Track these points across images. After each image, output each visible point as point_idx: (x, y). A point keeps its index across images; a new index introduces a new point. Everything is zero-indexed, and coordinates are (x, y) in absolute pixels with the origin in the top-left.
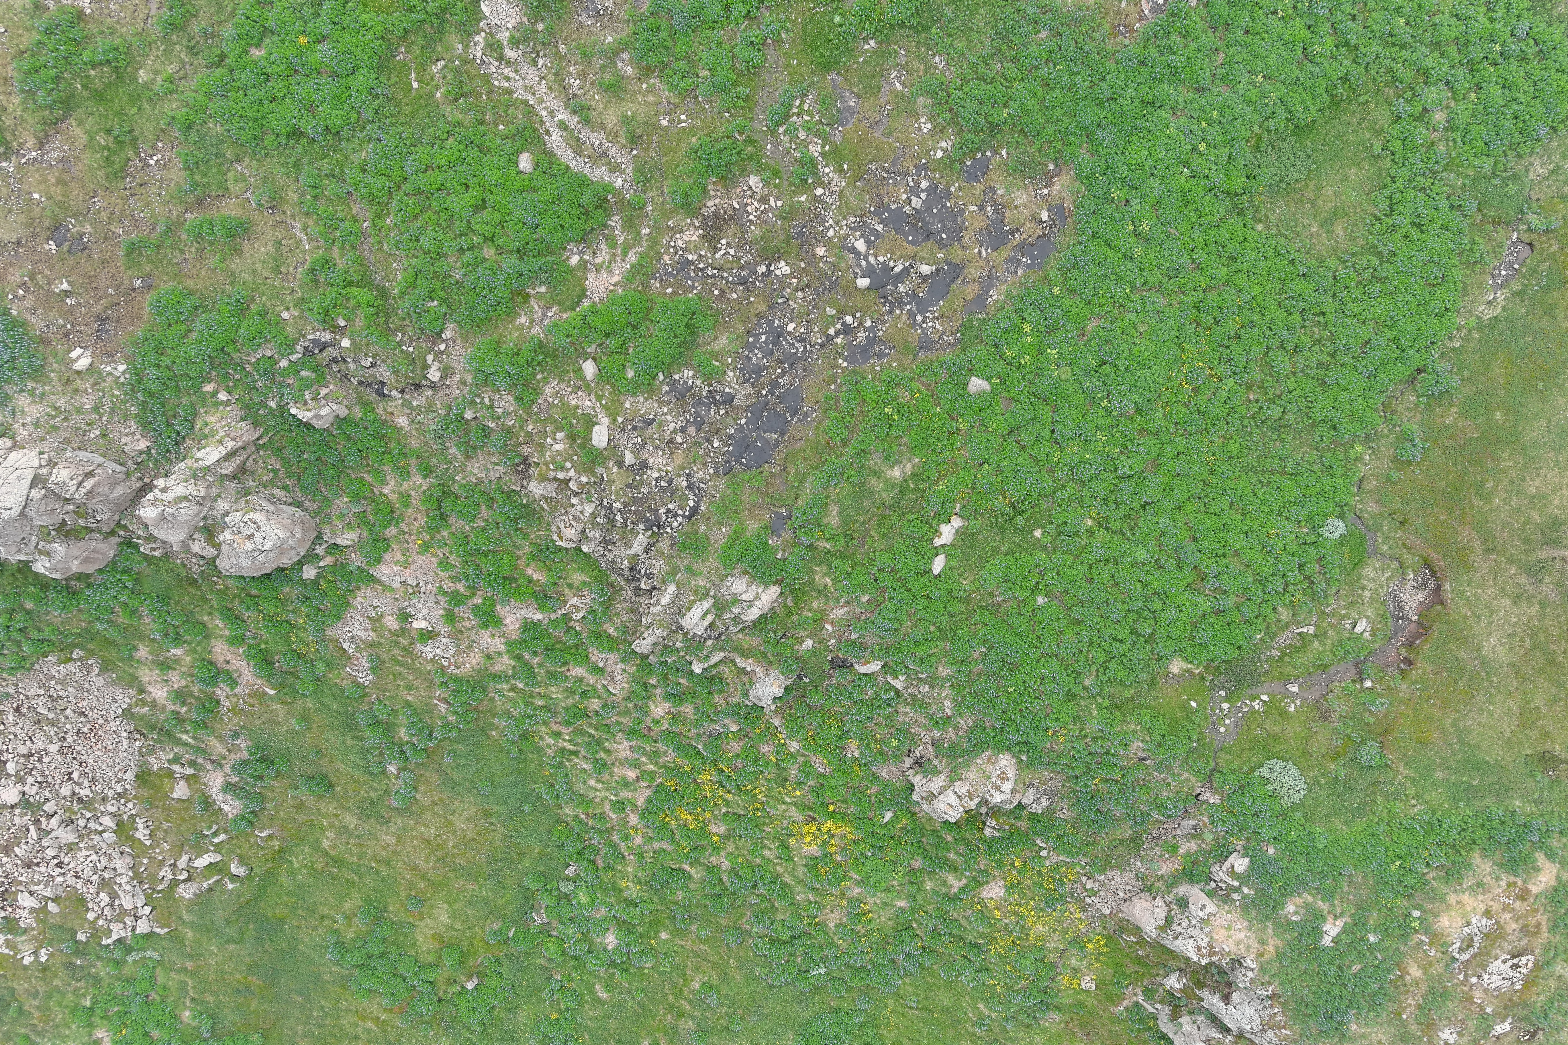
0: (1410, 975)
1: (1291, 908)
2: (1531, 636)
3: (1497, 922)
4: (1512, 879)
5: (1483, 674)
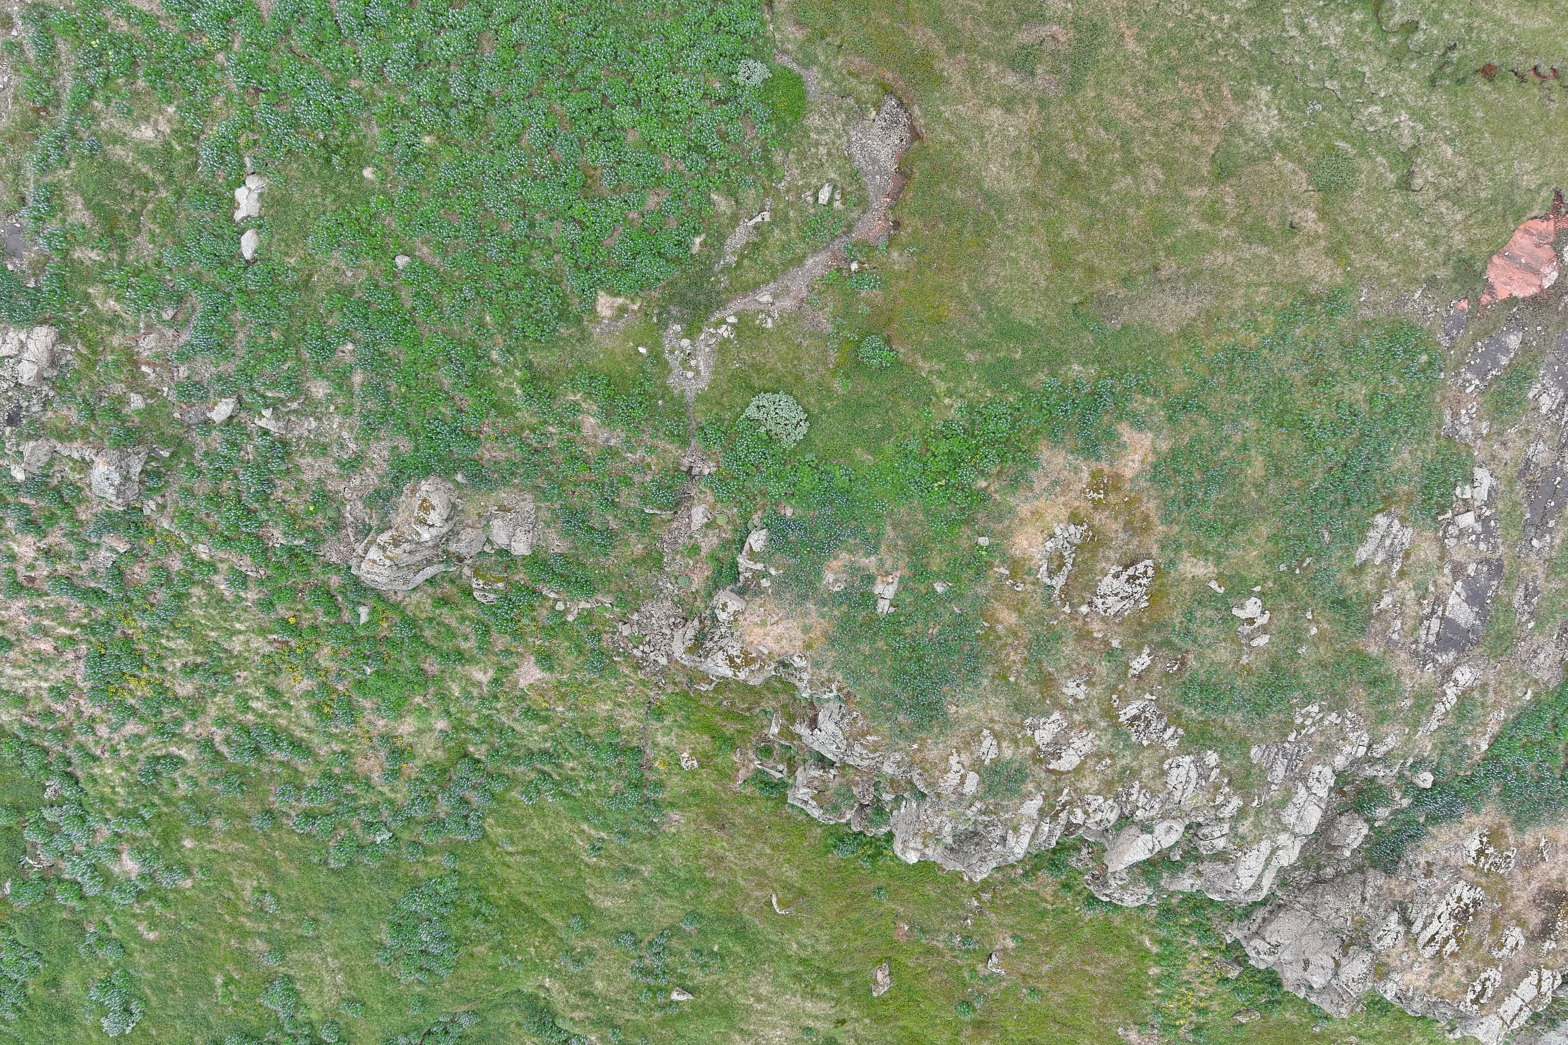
0: (1001, 623)
1: (830, 577)
2: (1039, 148)
3: (1091, 527)
4: (1094, 465)
5: (993, 213)
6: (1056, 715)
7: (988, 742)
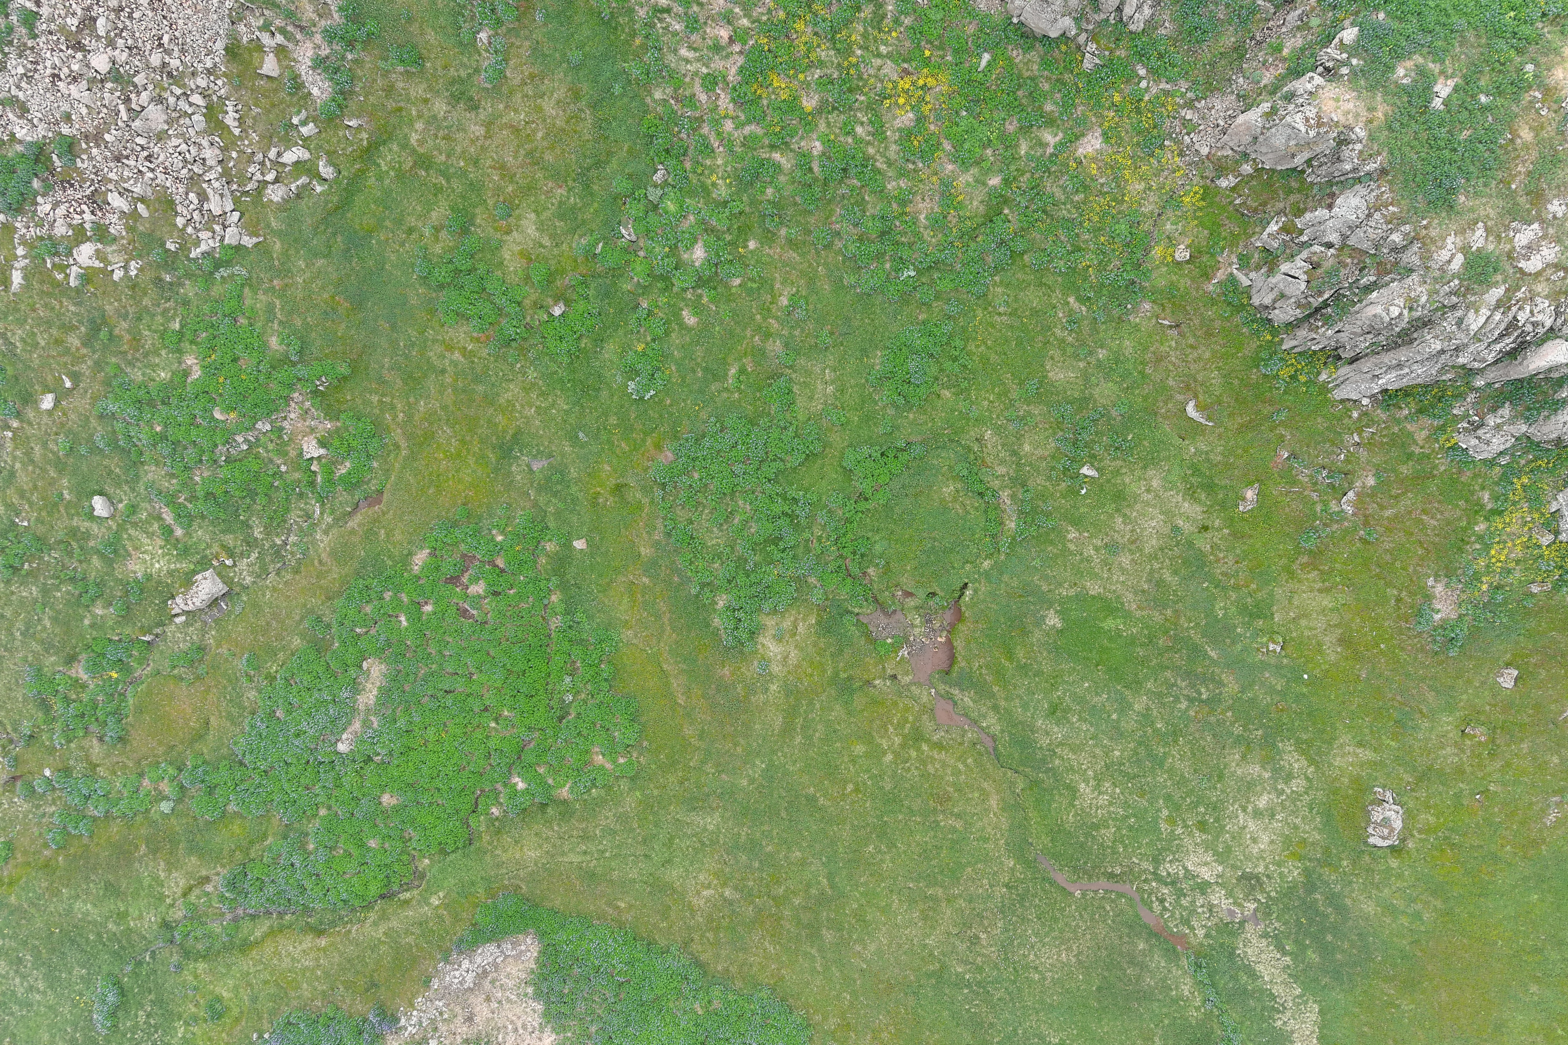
0: (1521, 138)
1: (1401, 72)
6: (1536, 226)
7: (1480, 232)
